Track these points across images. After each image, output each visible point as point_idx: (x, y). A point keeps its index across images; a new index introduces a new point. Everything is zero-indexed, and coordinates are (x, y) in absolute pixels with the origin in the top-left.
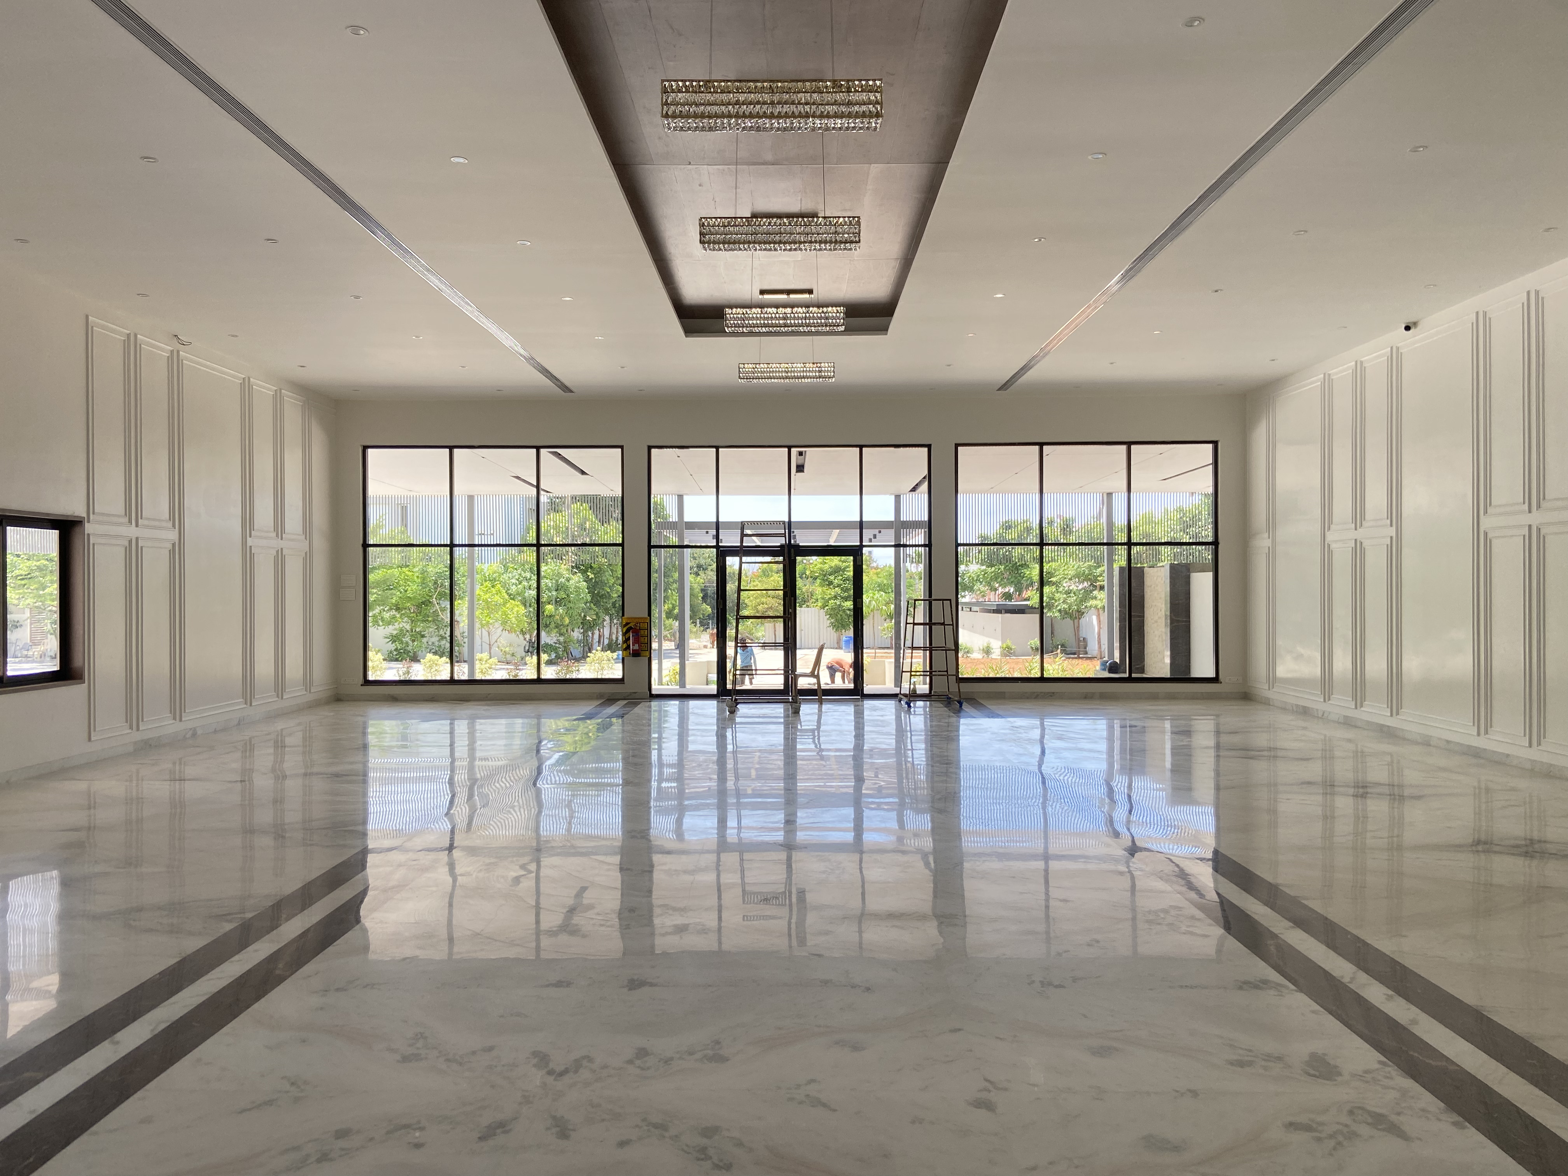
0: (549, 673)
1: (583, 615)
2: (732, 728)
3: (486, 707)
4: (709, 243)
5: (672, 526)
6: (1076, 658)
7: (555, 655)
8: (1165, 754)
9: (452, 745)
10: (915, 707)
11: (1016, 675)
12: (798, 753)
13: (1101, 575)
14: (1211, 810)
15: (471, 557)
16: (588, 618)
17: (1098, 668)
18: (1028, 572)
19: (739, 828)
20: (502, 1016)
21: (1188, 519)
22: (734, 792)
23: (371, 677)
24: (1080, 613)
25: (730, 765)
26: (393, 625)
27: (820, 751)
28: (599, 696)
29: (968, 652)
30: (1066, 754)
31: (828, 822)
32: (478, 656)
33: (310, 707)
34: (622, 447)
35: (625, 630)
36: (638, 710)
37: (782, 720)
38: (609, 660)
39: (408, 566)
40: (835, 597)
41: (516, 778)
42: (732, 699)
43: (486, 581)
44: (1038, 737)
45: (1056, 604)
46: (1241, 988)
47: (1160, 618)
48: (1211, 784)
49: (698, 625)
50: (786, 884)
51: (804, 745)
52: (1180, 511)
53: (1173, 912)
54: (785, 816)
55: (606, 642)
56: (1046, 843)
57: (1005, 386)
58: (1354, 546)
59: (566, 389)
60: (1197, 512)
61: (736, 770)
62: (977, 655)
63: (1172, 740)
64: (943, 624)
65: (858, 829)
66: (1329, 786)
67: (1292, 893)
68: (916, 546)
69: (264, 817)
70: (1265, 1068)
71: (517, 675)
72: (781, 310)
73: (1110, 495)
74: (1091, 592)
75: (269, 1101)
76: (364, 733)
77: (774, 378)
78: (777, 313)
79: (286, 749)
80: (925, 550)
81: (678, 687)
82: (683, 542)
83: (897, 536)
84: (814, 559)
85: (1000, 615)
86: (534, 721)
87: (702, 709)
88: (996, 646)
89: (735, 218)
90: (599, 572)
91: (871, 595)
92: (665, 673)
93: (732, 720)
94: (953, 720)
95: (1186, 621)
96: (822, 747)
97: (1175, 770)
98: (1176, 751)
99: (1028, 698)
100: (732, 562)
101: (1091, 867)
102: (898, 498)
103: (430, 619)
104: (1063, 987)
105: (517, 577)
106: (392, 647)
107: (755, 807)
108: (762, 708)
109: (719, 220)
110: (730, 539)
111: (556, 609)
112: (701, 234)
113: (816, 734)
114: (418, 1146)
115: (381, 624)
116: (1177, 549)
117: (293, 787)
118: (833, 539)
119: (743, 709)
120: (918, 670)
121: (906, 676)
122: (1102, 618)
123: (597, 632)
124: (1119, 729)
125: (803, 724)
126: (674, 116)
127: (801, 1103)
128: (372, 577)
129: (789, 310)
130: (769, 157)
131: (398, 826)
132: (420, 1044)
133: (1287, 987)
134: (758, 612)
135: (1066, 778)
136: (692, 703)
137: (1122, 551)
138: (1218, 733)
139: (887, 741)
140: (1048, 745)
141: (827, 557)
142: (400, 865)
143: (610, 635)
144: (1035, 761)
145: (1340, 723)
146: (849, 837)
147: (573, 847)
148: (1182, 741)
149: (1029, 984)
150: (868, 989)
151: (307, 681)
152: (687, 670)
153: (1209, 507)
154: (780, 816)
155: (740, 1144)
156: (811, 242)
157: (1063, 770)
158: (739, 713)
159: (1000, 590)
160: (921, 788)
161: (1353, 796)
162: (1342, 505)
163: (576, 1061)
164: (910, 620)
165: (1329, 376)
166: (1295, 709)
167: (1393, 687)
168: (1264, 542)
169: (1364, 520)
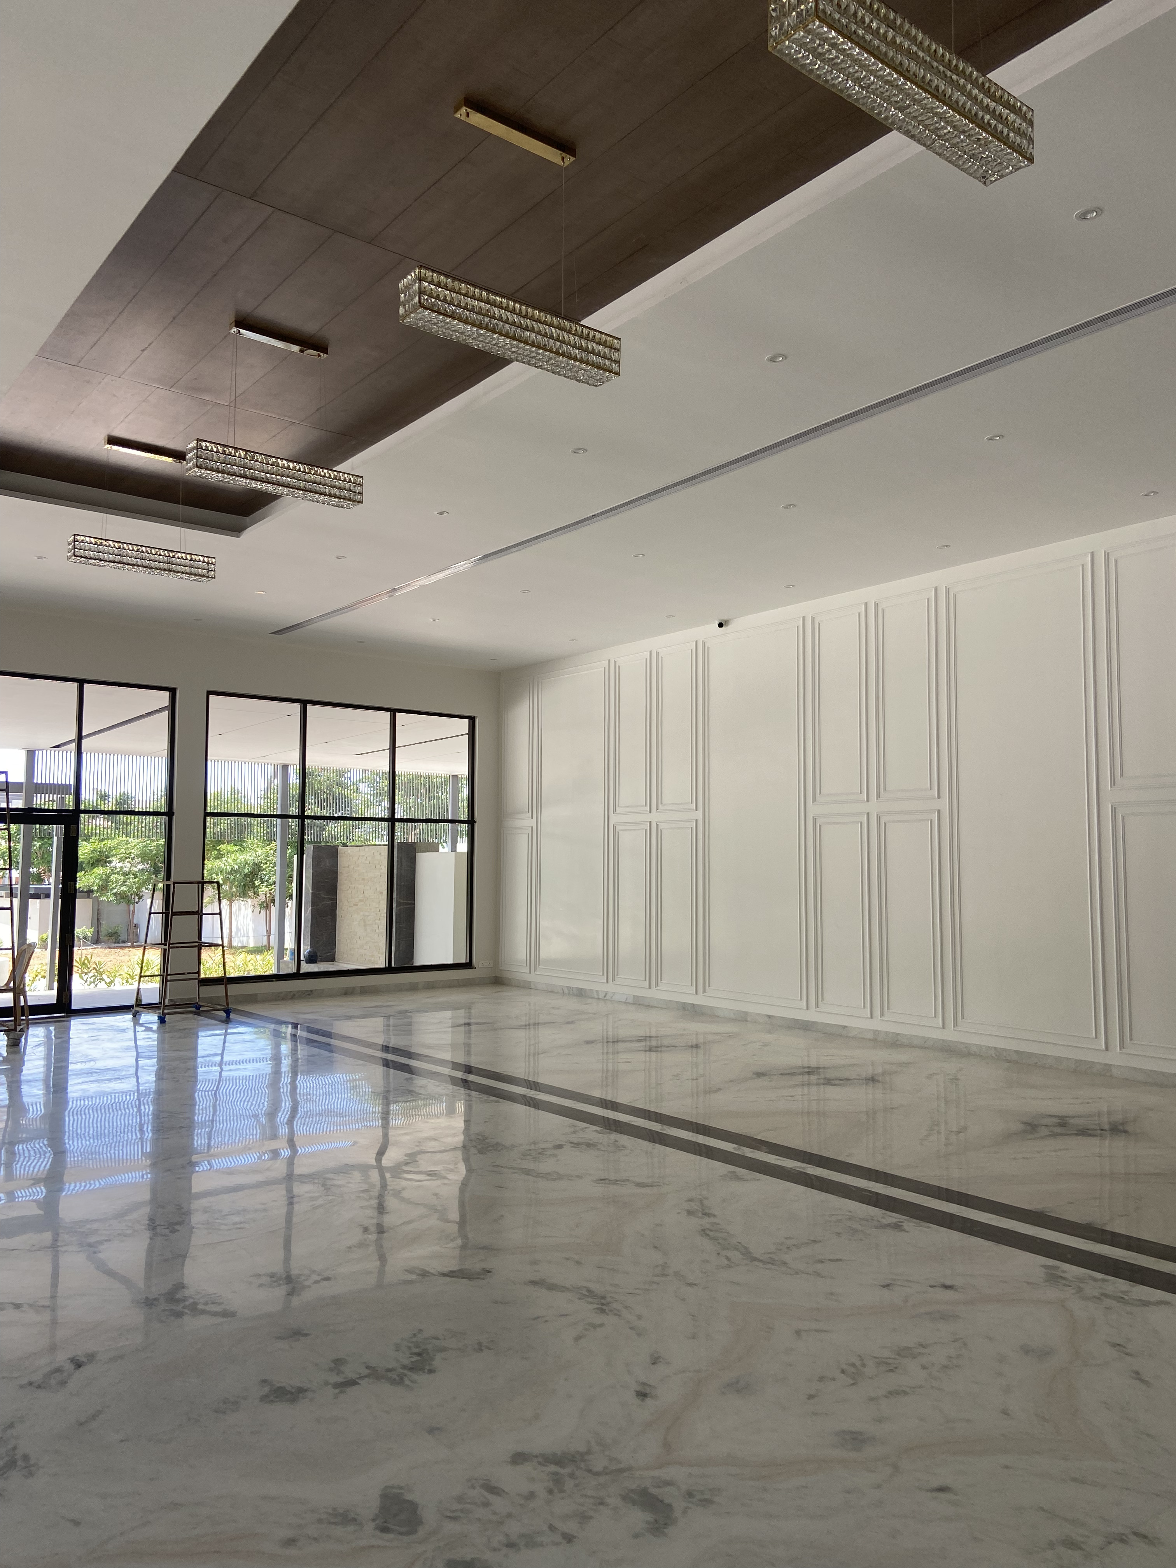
6: (129, 947)
58: (647, 829)
95: (410, 904)
145: (629, 1003)
165: (615, 662)
166: (566, 991)
167: (698, 965)
168: (525, 822)
169: (662, 803)
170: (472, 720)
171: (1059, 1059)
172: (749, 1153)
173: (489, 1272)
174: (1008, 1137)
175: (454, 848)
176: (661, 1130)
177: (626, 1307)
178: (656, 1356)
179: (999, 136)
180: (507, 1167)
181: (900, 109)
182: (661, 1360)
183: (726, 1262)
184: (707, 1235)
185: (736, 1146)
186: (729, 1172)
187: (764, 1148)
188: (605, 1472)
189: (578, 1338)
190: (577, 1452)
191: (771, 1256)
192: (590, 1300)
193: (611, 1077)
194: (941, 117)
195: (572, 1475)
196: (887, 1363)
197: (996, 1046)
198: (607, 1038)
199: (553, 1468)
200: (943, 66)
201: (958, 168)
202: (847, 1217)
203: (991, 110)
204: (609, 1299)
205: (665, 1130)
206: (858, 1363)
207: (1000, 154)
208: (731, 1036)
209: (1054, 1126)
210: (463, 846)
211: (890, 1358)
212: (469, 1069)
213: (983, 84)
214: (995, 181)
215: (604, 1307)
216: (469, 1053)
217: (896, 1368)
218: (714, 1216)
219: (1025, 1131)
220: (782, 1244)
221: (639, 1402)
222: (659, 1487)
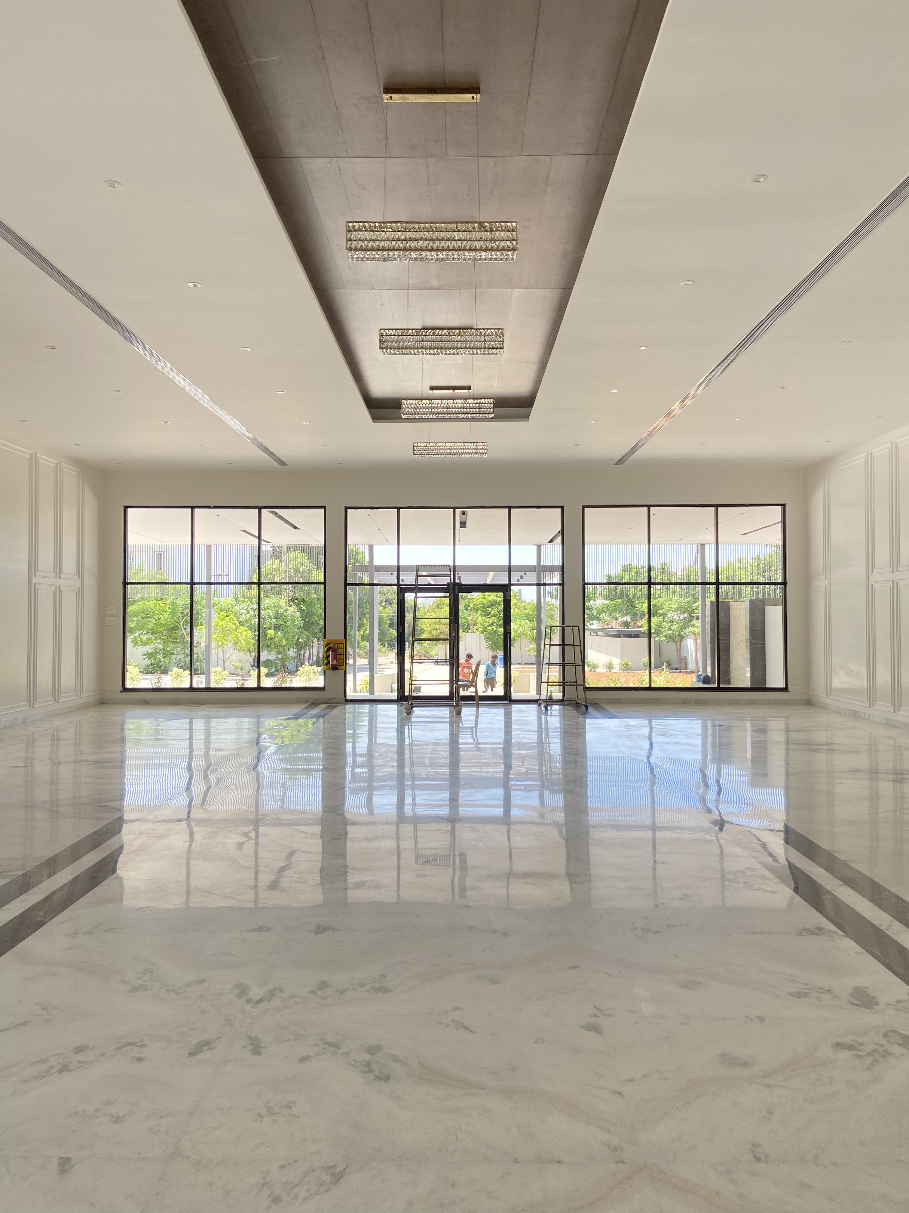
0: (268, 682)
1: (296, 638)
2: (409, 726)
3: (217, 709)
4: (387, 348)
5: (364, 569)
6: (678, 672)
7: (274, 669)
8: (746, 747)
9: (191, 738)
10: (551, 710)
11: (631, 685)
12: (460, 746)
13: (697, 608)
14: (781, 792)
15: (209, 593)
16: (300, 640)
17: (694, 680)
18: (640, 607)
19: (414, 805)
20: (213, 955)
21: (763, 566)
22: (410, 777)
23: (128, 685)
24: (682, 638)
25: (407, 755)
26: (149, 645)
27: (477, 744)
28: (306, 701)
29: (595, 667)
30: (667, 747)
31: (479, 800)
32: (213, 669)
33: (80, 709)
34: (324, 507)
35: (326, 649)
36: (335, 712)
37: (448, 720)
38: (315, 673)
39: (162, 599)
40: (492, 625)
41: (237, 765)
42: (408, 703)
43: (222, 611)
44: (647, 734)
45: (663, 630)
46: (800, 934)
47: (742, 641)
48: (783, 771)
49: (387, 646)
50: (450, 848)
51: (465, 739)
52: (758, 559)
53: (749, 873)
54: (450, 794)
55: (315, 659)
56: (654, 816)
57: (620, 462)
58: (891, 585)
59: (282, 463)
60: (770, 559)
61: (411, 758)
62: (601, 670)
63: (752, 736)
64: (573, 645)
65: (507, 805)
66: (874, 773)
67: (842, 857)
68: (553, 584)
69: (42, 795)
70: (818, 998)
71: (243, 685)
72: (444, 401)
73: (703, 546)
74: (690, 621)
75: (24, 1022)
76: (123, 729)
77: (441, 454)
78: (442, 404)
79: (61, 742)
80: (560, 587)
81: (368, 694)
82: (373, 581)
83: (539, 577)
84: (475, 595)
85: (619, 639)
86: (255, 720)
87: (385, 711)
88: (617, 662)
89: (407, 329)
90: (310, 605)
91: (519, 623)
92: (358, 682)
93: (409, 720)
94: (581, 719)
95: (762, 644)
96: (479, 741)
97: (754, 760)
98: (755, 745)
99: (639, 703)
100: (409, 596)
101: (685, 836)
102: (539, 548)
103: (178, 640)
104: (659, 932)
105: (246, 608)
106: (148, 662)
107: (428, 787)
108: (432, 711)
109: (394, 331)
110: (408, 579)
111: (276, 633)
112: (381, 341)
113: (474, 730)
114: (140, 1060)
115: (140, 644)
116: (756, 588)
117: (65, 772)
118: (489, 579)
119: (417, 711)
120: (555, 681)
121: (544, 686)
122: (698, 641)
123: (307, 651)
124: (711, 727)
125: (463, 723)
126: (356, 249)
127: (447, 1026)
128: (130, 609)
129: (451, 401)
130: (435, 283)
131: (142, 802)
132: (147, 977)
133: (837, 934)
134: (433, 636)
135: (668, 766)
136: (380, 706)
137: (713, 588)
138: (787, 731)
139: (528, 736)
140: (654, 740)
141: (487, 593)
142: (142, 833)
143: (318, 653)
144: (645, 753)
145: (883, 724)
146: (499, 812)
147: (278, 819)
148: (758, 737)
149: (633, 930)
150: (505, 934)
151: (78, 689)
152: (375, 681)
153: (780, 556)
154: (446, 795)
155: (396, 1059)
156: (465, 348)
157: (665, 760)
158: (414, 715)
159: (620, 620)
160: (555, 774)
161: (893, 781)
162: (882, 554)
163: (270, 991)
164: (548, 642)
165: (871, 454)
166: (847, 712)
168: (821, 582)
169: (899, 565)
170: (783, 506)
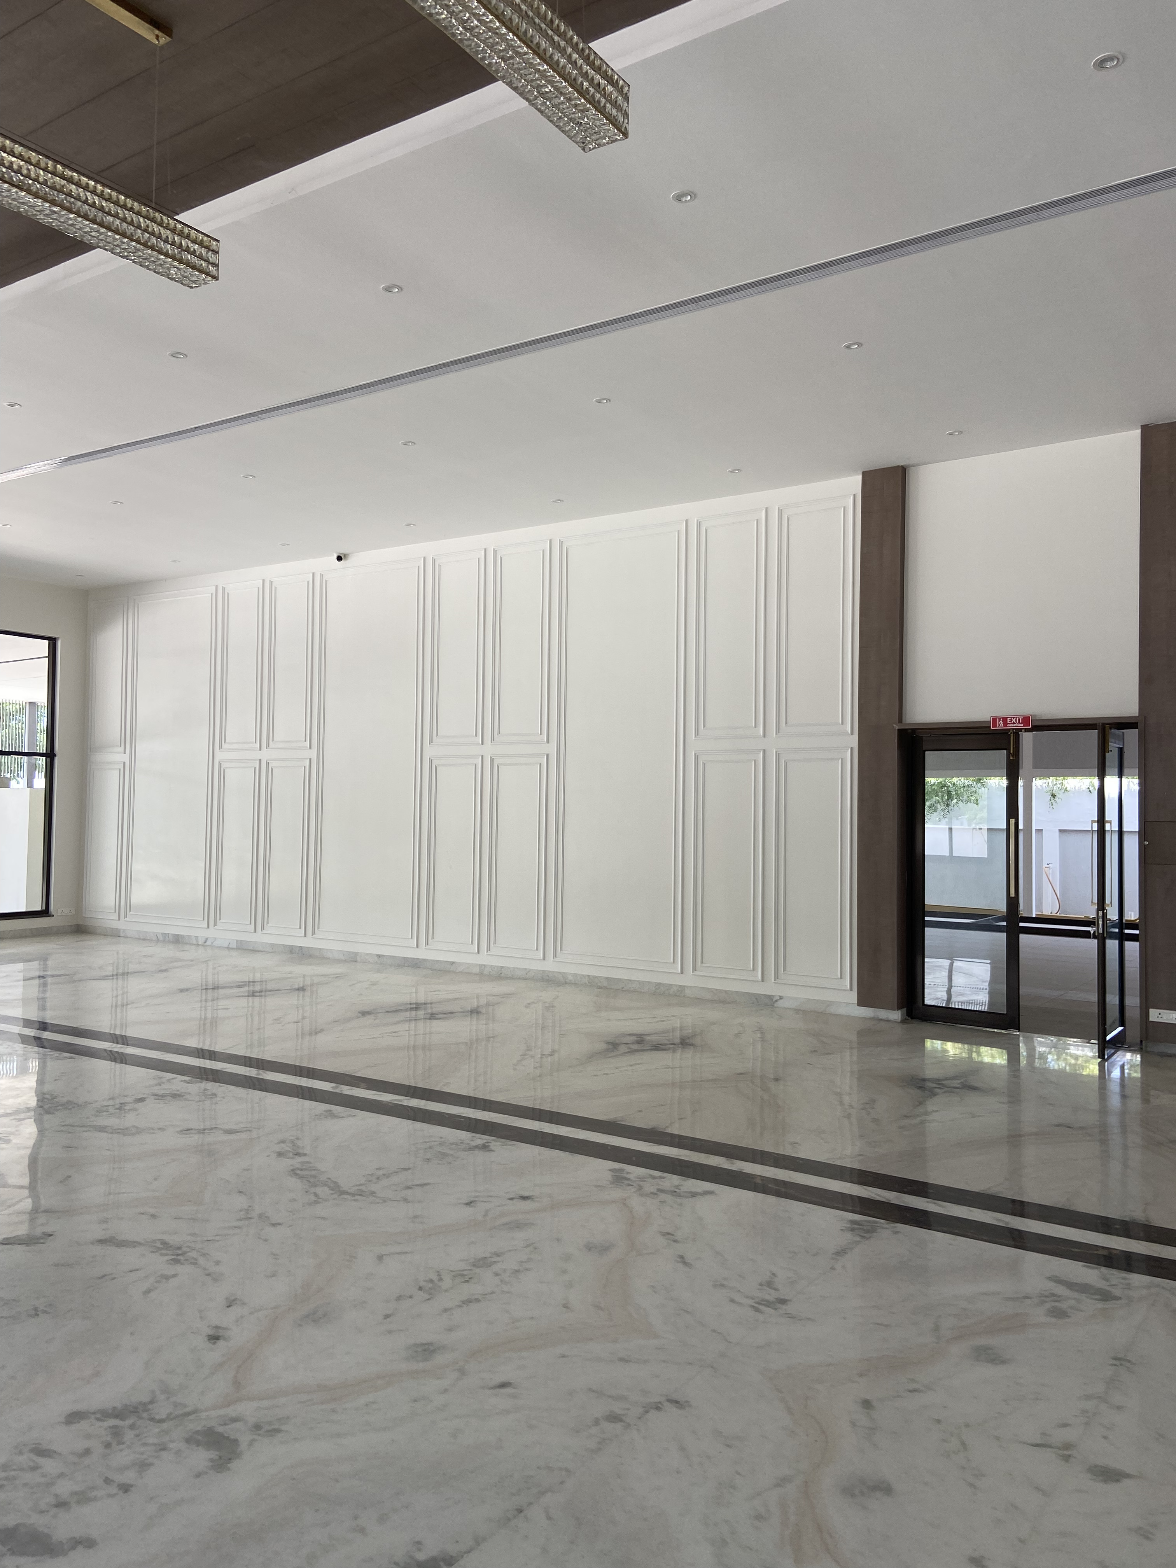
165: (224, 589)
166: (161, 938)
167: (308, 907)
168: (116, 757)
169: (273, 740)
170: (53, 642)
171: (642, 983)
172: (347, 1090)
173: (51, 1235)
174: (592, 1056)
175: (30, 785)
176: (257, 1074)
177: (204, 1255)
178: (232, 1298)
179: (596, 104)
180: (77, 1126)
181: (503, 58)
182: (238, 1302)
183: (313, 1198)
184: (296, 1174)
185: (333, 1085)
186: (325, 1111)
187: (363, 1084)
188: (169, 1418)
189: (147, 1292)
190: (140, 1403)
191: (360, 1188)
192: (164, 1252)
193: (209, 1024)
194: (543, 74)
195: (132, 1427)
196: (463, 1275)
197: (589, 974)
198: (206, 985)
199: (112, 1422)
200: (545, 24)
201: (559, 129)
202: (439, 1143)
203: (590, 78)
204: (184, 1249)
205: (261, 1074)
206: (435, 1278)
207: (598, 123)
208: (338, 977)
209: (633, 1043)
210: (40, 782)
211: (466, 1270)
212: (43, 1026)
213: (583, 49)
214: (593, 149)
215: (179, 1257)
216: (43, 1008)
217: (470, 1278)
218: (305, 1155)
219: (608, 1050)
220: (372, 1175)
221: (211, 1346)
222: (226, 1424)
